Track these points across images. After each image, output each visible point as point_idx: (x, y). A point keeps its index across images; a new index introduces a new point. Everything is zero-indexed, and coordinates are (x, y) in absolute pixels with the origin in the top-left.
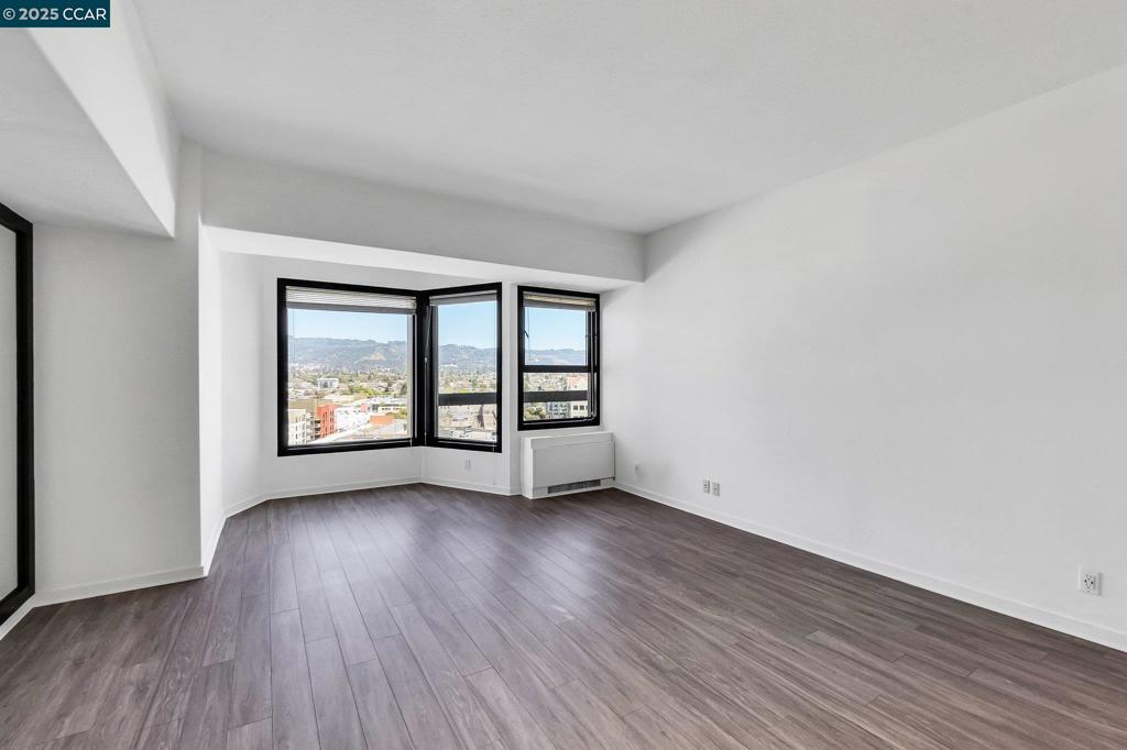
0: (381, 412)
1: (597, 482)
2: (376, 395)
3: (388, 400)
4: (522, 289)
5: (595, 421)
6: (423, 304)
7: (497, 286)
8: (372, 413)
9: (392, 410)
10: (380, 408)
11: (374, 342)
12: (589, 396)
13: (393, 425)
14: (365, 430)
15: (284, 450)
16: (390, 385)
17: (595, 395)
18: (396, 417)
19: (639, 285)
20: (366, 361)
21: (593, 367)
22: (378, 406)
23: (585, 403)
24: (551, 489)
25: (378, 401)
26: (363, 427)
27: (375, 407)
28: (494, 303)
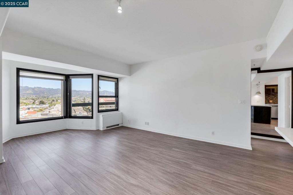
0: (31, 110)
1: (118, 125)
2: (29, 104)
3: (34, 106)
4: (99, 76)
5: (117, 109)
6: (67, 78)
7: (92, 75)
8: (27, 111)
9: (36, 109)
10: (31, 109)
11: (28, 87)
12: (115, 103)
13: (37, 114)
14: (25, 116)
15: (18, 122)
16: (35, 101)
17: (117, 103)
18: (38, 111)
19: (129, 77)
20: (25, 93)
21: (117, 96)
22: (30, 108)
23: (114, 105)
24: (107, 127)
25: (30, 106)
26: (24, 115)
27: (29, 109)
28: (91, 79)
